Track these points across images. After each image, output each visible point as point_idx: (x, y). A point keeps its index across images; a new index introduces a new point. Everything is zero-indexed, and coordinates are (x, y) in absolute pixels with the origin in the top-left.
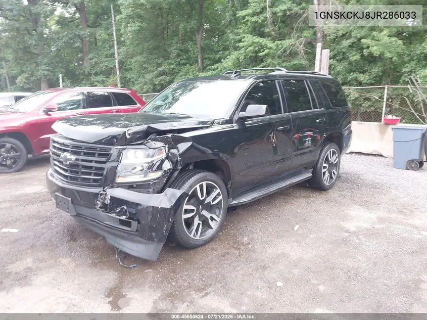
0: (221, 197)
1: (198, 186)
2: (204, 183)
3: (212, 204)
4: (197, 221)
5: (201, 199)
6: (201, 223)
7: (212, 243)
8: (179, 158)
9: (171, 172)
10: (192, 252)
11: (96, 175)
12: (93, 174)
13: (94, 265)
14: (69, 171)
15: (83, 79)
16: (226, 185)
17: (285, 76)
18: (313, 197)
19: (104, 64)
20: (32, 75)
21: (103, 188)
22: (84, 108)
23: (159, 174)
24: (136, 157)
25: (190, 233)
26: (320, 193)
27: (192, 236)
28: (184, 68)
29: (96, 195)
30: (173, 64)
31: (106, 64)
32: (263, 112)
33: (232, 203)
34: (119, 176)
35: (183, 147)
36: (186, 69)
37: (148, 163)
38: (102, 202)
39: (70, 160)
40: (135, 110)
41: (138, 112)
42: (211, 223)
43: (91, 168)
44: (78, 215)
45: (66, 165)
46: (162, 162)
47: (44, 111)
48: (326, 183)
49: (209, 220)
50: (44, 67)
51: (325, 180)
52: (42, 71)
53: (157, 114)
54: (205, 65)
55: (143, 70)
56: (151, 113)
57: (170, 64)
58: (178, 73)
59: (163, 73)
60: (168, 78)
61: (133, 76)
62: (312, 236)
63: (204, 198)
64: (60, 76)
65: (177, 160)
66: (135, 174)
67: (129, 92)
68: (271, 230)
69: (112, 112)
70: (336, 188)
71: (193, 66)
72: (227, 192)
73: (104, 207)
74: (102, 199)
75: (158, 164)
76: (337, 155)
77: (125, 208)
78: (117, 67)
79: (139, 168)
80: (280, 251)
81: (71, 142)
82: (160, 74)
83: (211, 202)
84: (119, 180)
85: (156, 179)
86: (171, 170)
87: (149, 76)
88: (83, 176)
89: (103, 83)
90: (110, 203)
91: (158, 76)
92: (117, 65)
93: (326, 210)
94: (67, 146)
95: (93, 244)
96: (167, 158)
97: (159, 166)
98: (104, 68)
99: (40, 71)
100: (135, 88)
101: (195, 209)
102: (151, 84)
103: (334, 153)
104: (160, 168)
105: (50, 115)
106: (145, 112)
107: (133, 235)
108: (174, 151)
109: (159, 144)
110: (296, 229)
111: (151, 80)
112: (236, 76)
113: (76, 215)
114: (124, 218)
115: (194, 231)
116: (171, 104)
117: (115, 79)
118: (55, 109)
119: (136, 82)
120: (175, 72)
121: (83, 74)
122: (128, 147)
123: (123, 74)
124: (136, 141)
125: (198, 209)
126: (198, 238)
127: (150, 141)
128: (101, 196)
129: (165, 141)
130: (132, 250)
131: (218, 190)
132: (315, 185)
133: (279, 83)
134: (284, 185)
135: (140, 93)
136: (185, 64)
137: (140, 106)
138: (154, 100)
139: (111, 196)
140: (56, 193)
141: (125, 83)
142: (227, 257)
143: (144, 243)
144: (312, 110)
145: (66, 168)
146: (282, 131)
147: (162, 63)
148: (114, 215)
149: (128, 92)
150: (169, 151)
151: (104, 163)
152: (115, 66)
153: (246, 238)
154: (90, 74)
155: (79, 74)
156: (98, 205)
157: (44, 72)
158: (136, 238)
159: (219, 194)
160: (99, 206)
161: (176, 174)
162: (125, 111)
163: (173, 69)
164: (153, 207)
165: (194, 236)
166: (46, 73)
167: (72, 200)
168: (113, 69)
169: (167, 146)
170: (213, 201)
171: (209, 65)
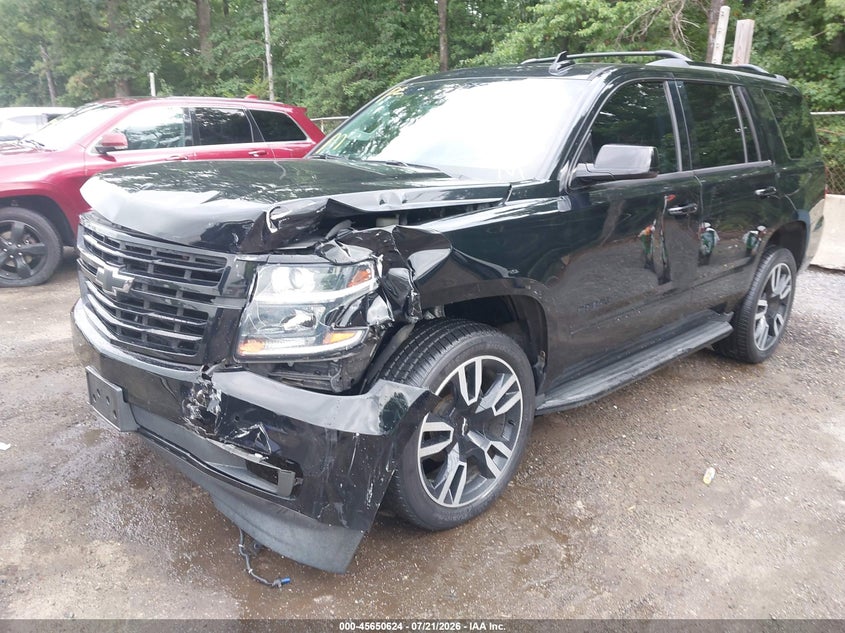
0: (518, 396)
1: (461, 370)
2: (478, 361)
3: (496, 413)
4: (454, 460)
5: (469, 403)
6: (465, 464)
7: (492, 516)
8: (413, 294)
9: (391, 330)
10: (439, 542)
11: (185, 329)
12: (177, 328)
13: (181, 568)
14: (118, 313)
15: (200, 83)
16: (533, 362)
17: (686, 72)
18: (729, 381)
19: (240, 53)
20: (96, 74)
21: (205, 369)
22: (188, 144)
23: (356, 336)
24: (295, 287)
25: (437, 493)
26: (744, 371)
27: (440, 501)
28: (409, 63)
29: (185, 387)
30: (385, 54)
31: (244, 53)
32: (644, 165)
33: (544, 405)
34: (247, 338)
35: (425, 261)
36: (412, 66)
37: (327, 305)
38: (200, 408)
39: (121, 284)
40: (300, 153)
41: (308, 157)
42: (491, 464)
43: (171, 310)
44: (142, 431)
45: (112, 298)
46: (367, 301)
47: (97, 149)
48: (760, 346)
49: (486, 454)
50: (116, 55)
51: (757, 340)
52: (114, 64)
53: (353, 164)
54: (453, 56)
55: (322, 65)
56: (337, 161)
57: (379, 54)
58: (395, 74)
59: (364, 74)
60: (374, 84)
61: (300, 78)
62: (754, 504)
63: (475, 400)
64: (152, 75)
65: (407, 300)
66: (291, 333)
67: (290, 110)
68: (641, 478)
69: (252, 156)
70: (779, 356)
71: (429, 60)
72: (536, 381)
73: (206, 419)
74: (200, 401)
75: (354, 309)
76: (790, 277)
77: (262, 429)
78: (269, 61)
79: (302, 317)
80: (678, 551)
81: (124, 235)
82: (357, 75)
83: (494, 409)
84: (247, 349)
85: (350, 350)
86: (390, 325)
87: (333, 79)
88: (153, 331)
89: (240, 93)
90: (221, 414)
91: (354, 78)
92: (268, 55)
93: (772, 423)
94: (114, 244)
95: (185, 498)
96: (381, 291)
97: (357, 312)
98: (240, 61)
99: (111, 64)
100: (307, 103)
101: (452, 430)
102: (337, 97)
103: (784, 272)
104: (359, 319)
105: (112, 159)
106: (323, 157)
107: (283, 502)
108: (400, 272)
109: (359, 254)
110: (707, 479)
111: (339, 87)
112: (563, 66)
113: (138, 431)
114: (257, 458)
115: (446, 488)
116: (382, 142)
117: (265, 82)
118: (122, 144)
119: (307, 92)
120: (389, 72)
121: (200, 73)
122: (273, 257)
123: (280, 74)
124: (292, 242)
125: (458, 431)
126: (456, 503)
127: (333, 242)
128: (197, 391)
129: (376, 244)
130: (280, 541)
131: (514, 378)
132: (734, 352)
133: (672, 88)
134: (670, 357)
135: (314, 116)
136: (411, 55)
137: (314, 143)
138: (344, 129)
139: (223, 395)
140: (88, 368)
141: (284, 93)
142: (536, 563)
143: (312, 527)
144: (747, 164)
145: (112, 305)
146: (677, 217)
147: (360, 53)
148: (230, 448)
149: (286, 110)
150: (385, 272)
151: (207, 299)
152: (263, 57)
153: (579, 504)
154: (213, 74)
155: (192, 73)
156: (189, 412)
157: (117, 65)
158: (292, 513)
159: (513, 388)
160: (192, 417)
161: (403, 335)
162: (280, 153)
163: (386, 65)
164: (338, 431)
165: (447, 500)
166: (121, 67)
167: (125, 393)
168: (260, 62)
169: (381, 258)
170: (498, 407)
171: (464, 57)
